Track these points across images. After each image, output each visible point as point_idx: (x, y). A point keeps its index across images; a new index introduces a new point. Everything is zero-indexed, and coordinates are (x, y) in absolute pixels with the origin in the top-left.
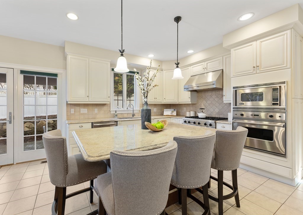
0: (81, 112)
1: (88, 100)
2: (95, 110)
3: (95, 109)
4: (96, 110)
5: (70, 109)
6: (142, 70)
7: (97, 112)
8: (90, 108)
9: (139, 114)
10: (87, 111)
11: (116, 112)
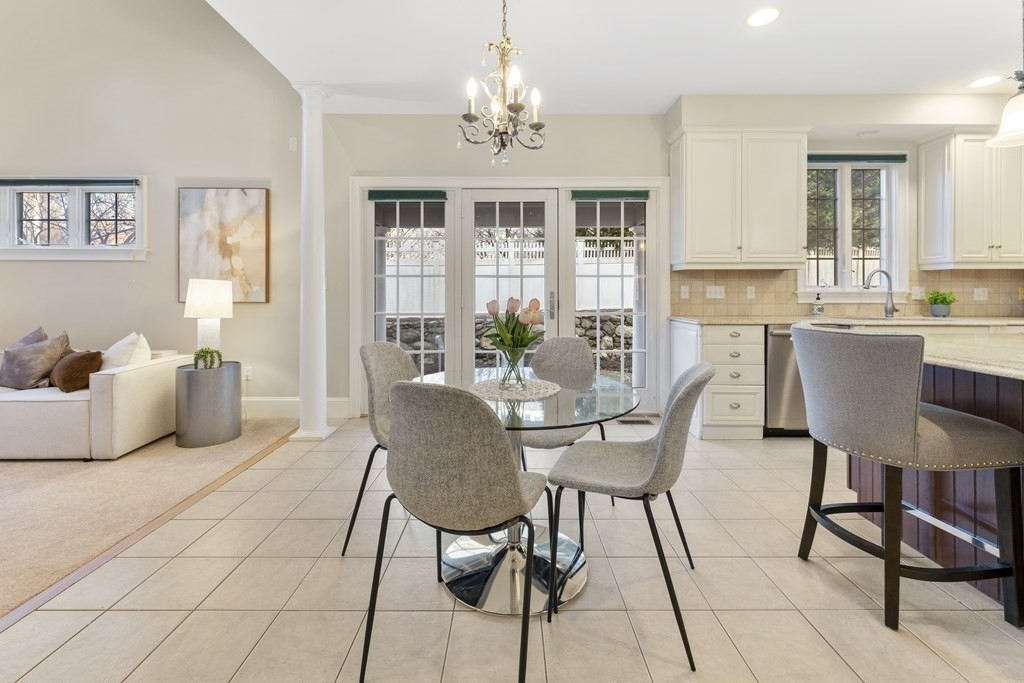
0: (708, 296)
1: (738, 260)
2: (749, 292)
3: (749, 288)
4: (751, 291)
5: (680, 288)
6: (918, 146)
7: (753, 297)
8: (734, 283)
9: (908, 307)
10: (723, 291)
11: (818, 299)
